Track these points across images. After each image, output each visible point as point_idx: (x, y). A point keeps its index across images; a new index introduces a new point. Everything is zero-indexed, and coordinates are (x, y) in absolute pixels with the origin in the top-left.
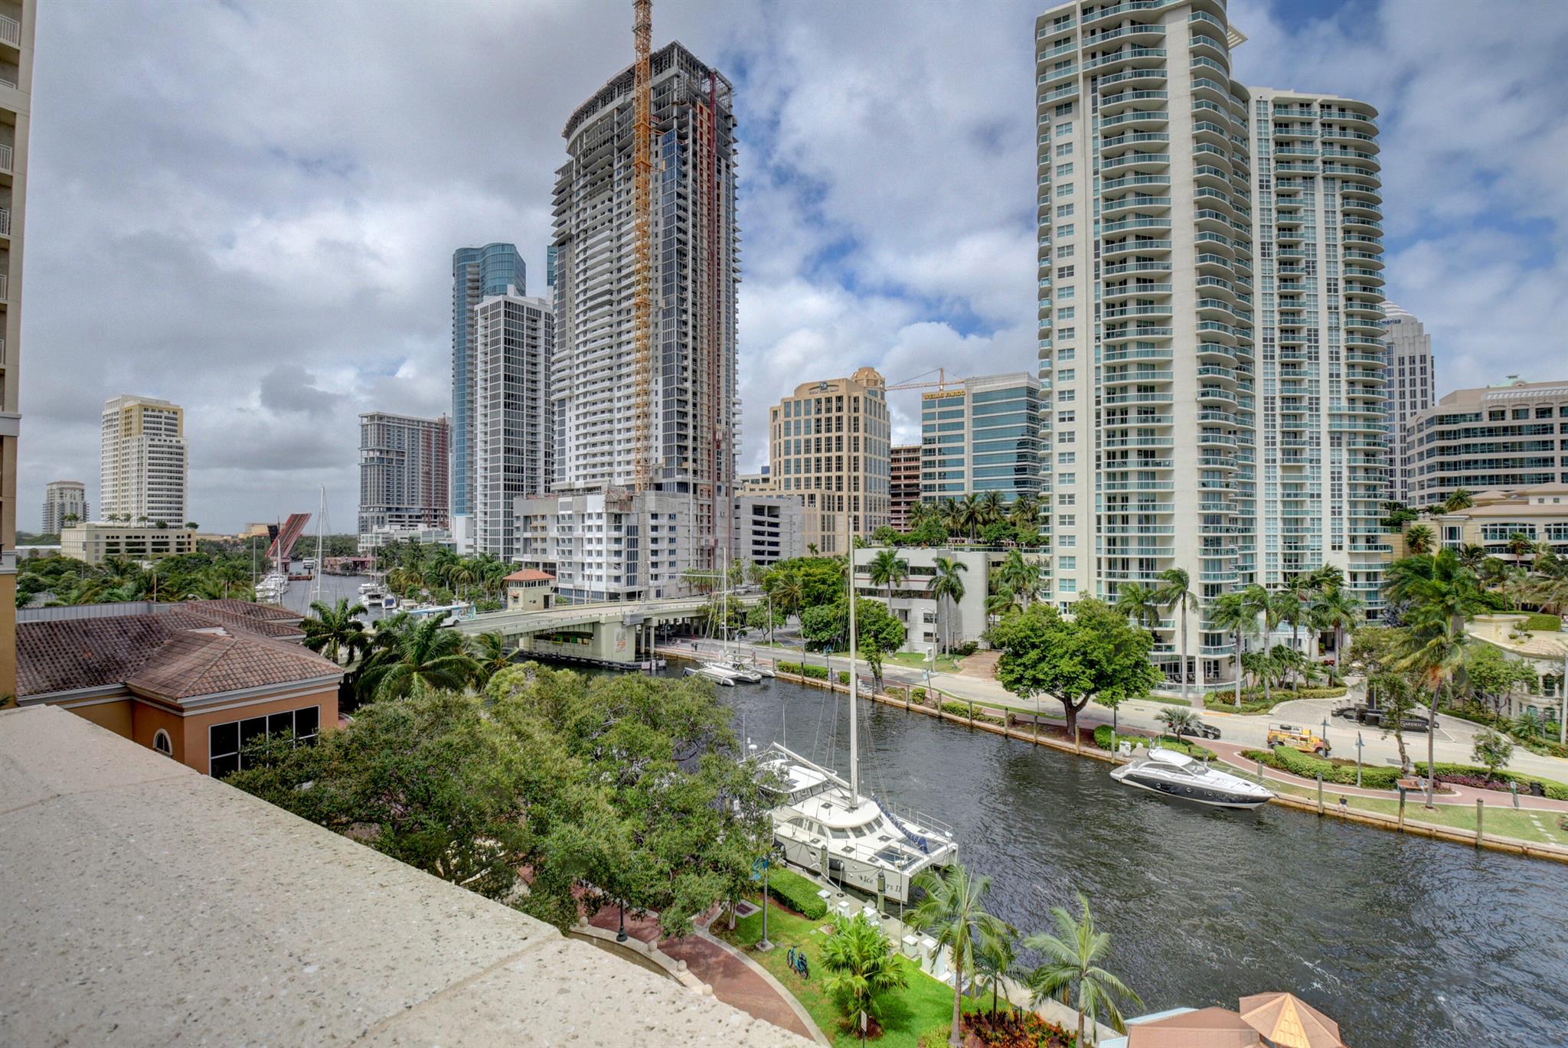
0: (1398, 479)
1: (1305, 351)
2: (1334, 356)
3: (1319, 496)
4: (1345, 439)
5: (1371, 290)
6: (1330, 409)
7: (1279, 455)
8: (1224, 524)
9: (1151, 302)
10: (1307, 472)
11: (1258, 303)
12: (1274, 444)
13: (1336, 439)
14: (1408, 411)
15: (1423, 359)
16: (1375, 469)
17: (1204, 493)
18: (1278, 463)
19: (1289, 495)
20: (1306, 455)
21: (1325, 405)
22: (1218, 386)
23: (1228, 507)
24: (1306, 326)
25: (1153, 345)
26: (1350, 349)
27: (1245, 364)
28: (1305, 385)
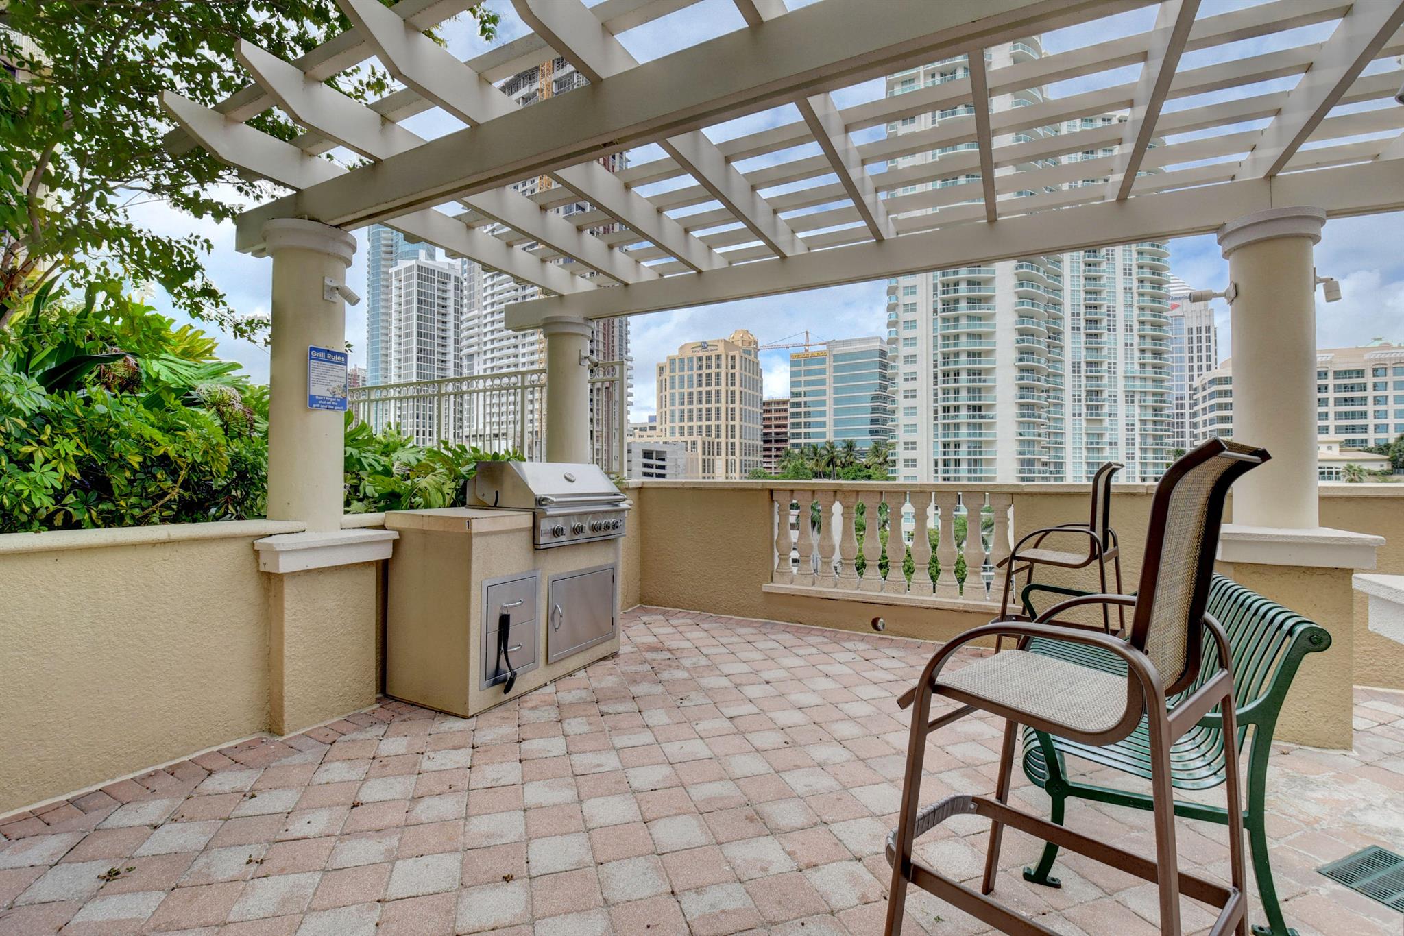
0: (1187, 430)
1: (1105, 324)
2: (1129, 329)
3: (1116, 444)
4: (1137, 398)
5: (1159, 274)
6: (1126, 372)
7: (1084, 410)
8: (1038, 467)
9: (979, 283)
10: (1106, 424)
11: (1067, 284)
12: (1080, 401)
13: (1130, 397)
14: (1195, 373)
15: (1208, 329)
16: (1162, 422)
17: (1021, 441)
18: (1083, 416)
19: (1092, 443)
20: (1106, 410)
21: (1120, 369)
22: (1033, 353)
23: (1040, 453)
24: (1105, 304)
25: (980, 319)
26: (1142, 323)
27: (1055, 334)
28: (1105, 352)
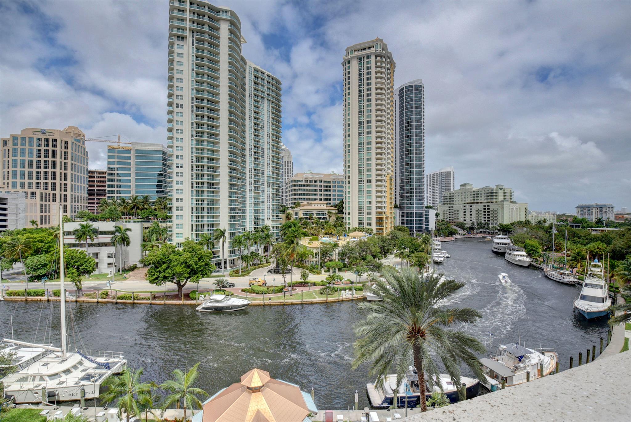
0: (284, 198)
1: (261, 155)
2: (269, 158)
3: (264, 202)
4: (271, 185)
5: (278, 139)
6: (267, 174)
7: (253, 188)
8: (237, 211)
9: (213, 127)
10: (261, 194)
11: (247, 135)
12: (252, 184)
13: (269, 184)
14: (287, 178)
15: (290, 162)
16: (278, 194)
17: (230, 200)
18: (253, 191)
19: (256, 202)
20: (261, 189)
21: (266, 173)
22: (235, 162)
23: (238, 205)
24: (261, 147)
25: (213, 143)
26: (273, 156)
27: (243, 156)
28: (261, 166)
